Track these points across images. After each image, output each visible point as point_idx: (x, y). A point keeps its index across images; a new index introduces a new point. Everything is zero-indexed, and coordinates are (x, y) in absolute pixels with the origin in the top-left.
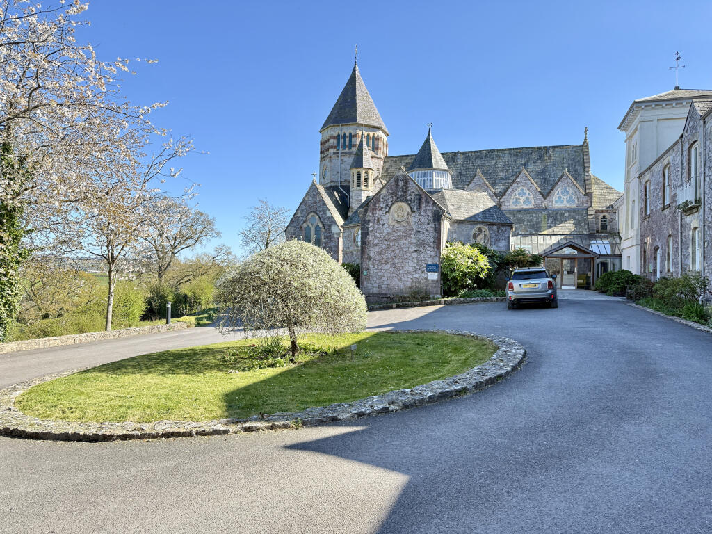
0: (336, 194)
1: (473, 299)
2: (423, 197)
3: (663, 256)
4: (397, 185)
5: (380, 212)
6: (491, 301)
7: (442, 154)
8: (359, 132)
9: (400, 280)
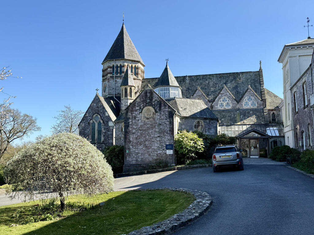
0: (112, 102)
1: (194, 166)
2: (162, 103)
3: (306, 137)
4: (146, 96)
5: (136, 112)
6: (205, 166)
7: (175, 77)
8: (126, 64)
9: (150, 155)
